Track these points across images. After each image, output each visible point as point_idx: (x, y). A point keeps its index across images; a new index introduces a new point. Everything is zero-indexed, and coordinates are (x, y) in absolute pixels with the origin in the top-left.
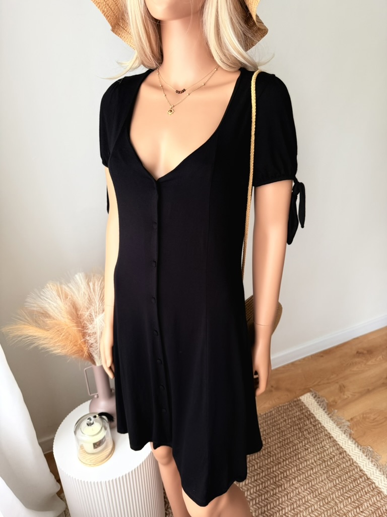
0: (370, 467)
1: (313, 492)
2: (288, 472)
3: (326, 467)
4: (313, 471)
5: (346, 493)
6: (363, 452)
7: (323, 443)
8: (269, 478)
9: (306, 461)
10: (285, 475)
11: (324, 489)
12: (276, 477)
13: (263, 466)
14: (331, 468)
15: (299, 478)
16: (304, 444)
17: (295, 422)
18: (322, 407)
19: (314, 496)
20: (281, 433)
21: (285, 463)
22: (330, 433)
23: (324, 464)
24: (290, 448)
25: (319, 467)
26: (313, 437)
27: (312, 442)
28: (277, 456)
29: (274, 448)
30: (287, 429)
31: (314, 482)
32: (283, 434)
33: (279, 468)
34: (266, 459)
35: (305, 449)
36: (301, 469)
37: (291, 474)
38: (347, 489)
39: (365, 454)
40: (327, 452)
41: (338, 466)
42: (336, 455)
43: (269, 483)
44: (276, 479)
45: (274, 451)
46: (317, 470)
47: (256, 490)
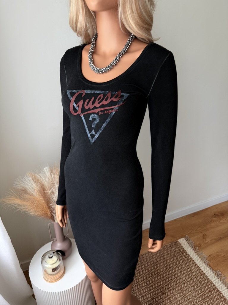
0: (219, 283)
1: (184, 298)
2: (170, 286)
3: (192, 283)
4: (185, 285)
5: (205, 299)
6: (215, 274)
7: (191, 269)
8: (158, 289)
9: (181, 279)
10: (168, 287)
11: (191, 296)
12: (162, 288)
13: (154, 281)
14: (196, 284)
15: (176, 289)
16: (179, 269)
17: (174, 255)
18: (191, 247)
19: (185, 300)
20: (166, 262)
21: (168, 279)
22: (196, 262)
23: (191, 281)
24: (171, 271)
25: (188, 282)
26: (185, 264)
27: (184, 267)
28: (163, 275)
29: (161, 271)
30: (170, 259)
31: (185, 292)
32: (167, 262)
33: (164, 283)
34: (156, 277)
35: (180, 271)
36: (178, 284)
37: (171, 287)
38: (205, 296)
39: (217, 276)
40: (193, 273)
41: (200, 282)
42: (199, 276)
43: (158, 291)
44: (162, 290)
45: (162, 272)
46: (187, 285)
47: (150, 295)
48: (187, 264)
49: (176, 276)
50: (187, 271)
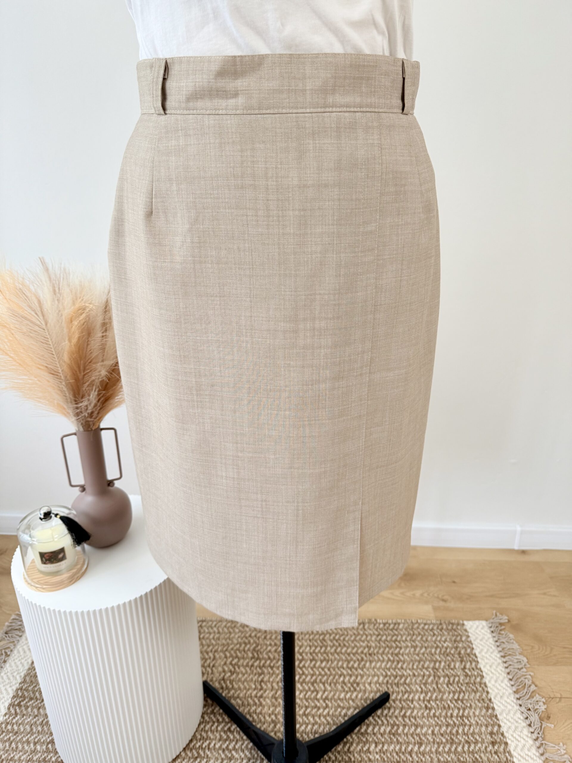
17: (432, 655)
27: (446, 701)
30: (412, 661)
34: (344, 691)
48: (462, 694)
49: (405, 713)
50: (449, 714)
